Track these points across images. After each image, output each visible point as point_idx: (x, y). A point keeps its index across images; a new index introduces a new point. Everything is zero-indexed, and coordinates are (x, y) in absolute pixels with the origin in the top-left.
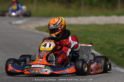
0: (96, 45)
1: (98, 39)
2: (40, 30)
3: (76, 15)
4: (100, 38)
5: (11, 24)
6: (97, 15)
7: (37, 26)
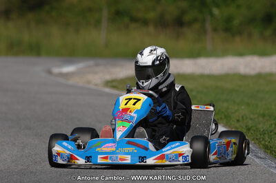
0: (238, 121)
1: (243, 107)
2: (114, 87)
3: (194, 55)
4: (248, 105)
5: (50, 72)
6: (241, 54)
7: (108, 77)
